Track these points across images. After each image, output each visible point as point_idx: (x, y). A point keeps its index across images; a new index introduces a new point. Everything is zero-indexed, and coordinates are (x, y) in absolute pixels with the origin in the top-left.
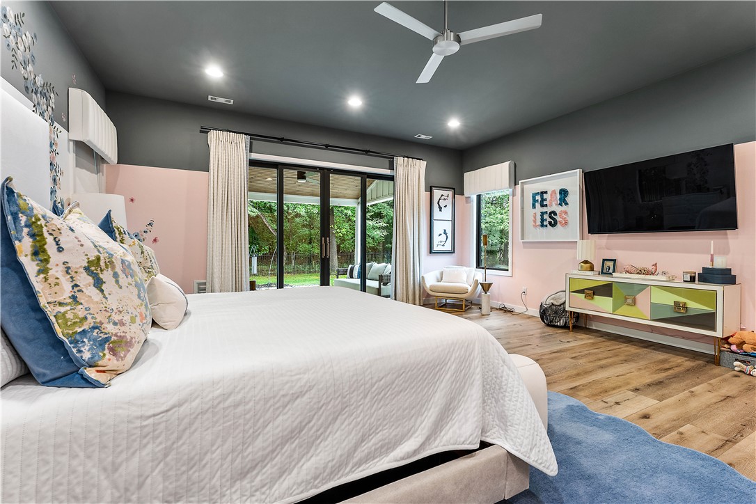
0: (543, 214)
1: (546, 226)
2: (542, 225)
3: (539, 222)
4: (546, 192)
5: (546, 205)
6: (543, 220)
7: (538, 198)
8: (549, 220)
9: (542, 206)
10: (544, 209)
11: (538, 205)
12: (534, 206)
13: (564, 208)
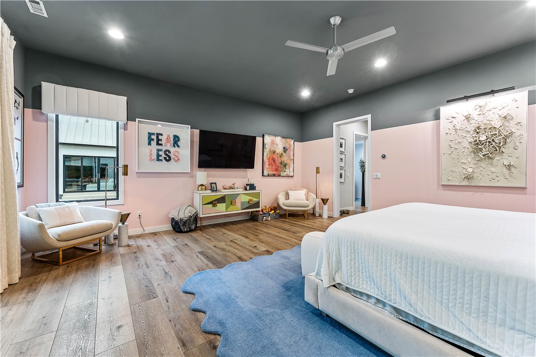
0: (158, 150)
1: (162, 160)
2: (158, 160)
3: (155, 157)
4: (162, 135)
5: (161, 145)
6: (158, 156)
7: (154, 137)
8: (164, 156)
9: (158, 144)
10: (160, 147)
11: (154, 143)
12: (149, 144)
13: (177, 149)
